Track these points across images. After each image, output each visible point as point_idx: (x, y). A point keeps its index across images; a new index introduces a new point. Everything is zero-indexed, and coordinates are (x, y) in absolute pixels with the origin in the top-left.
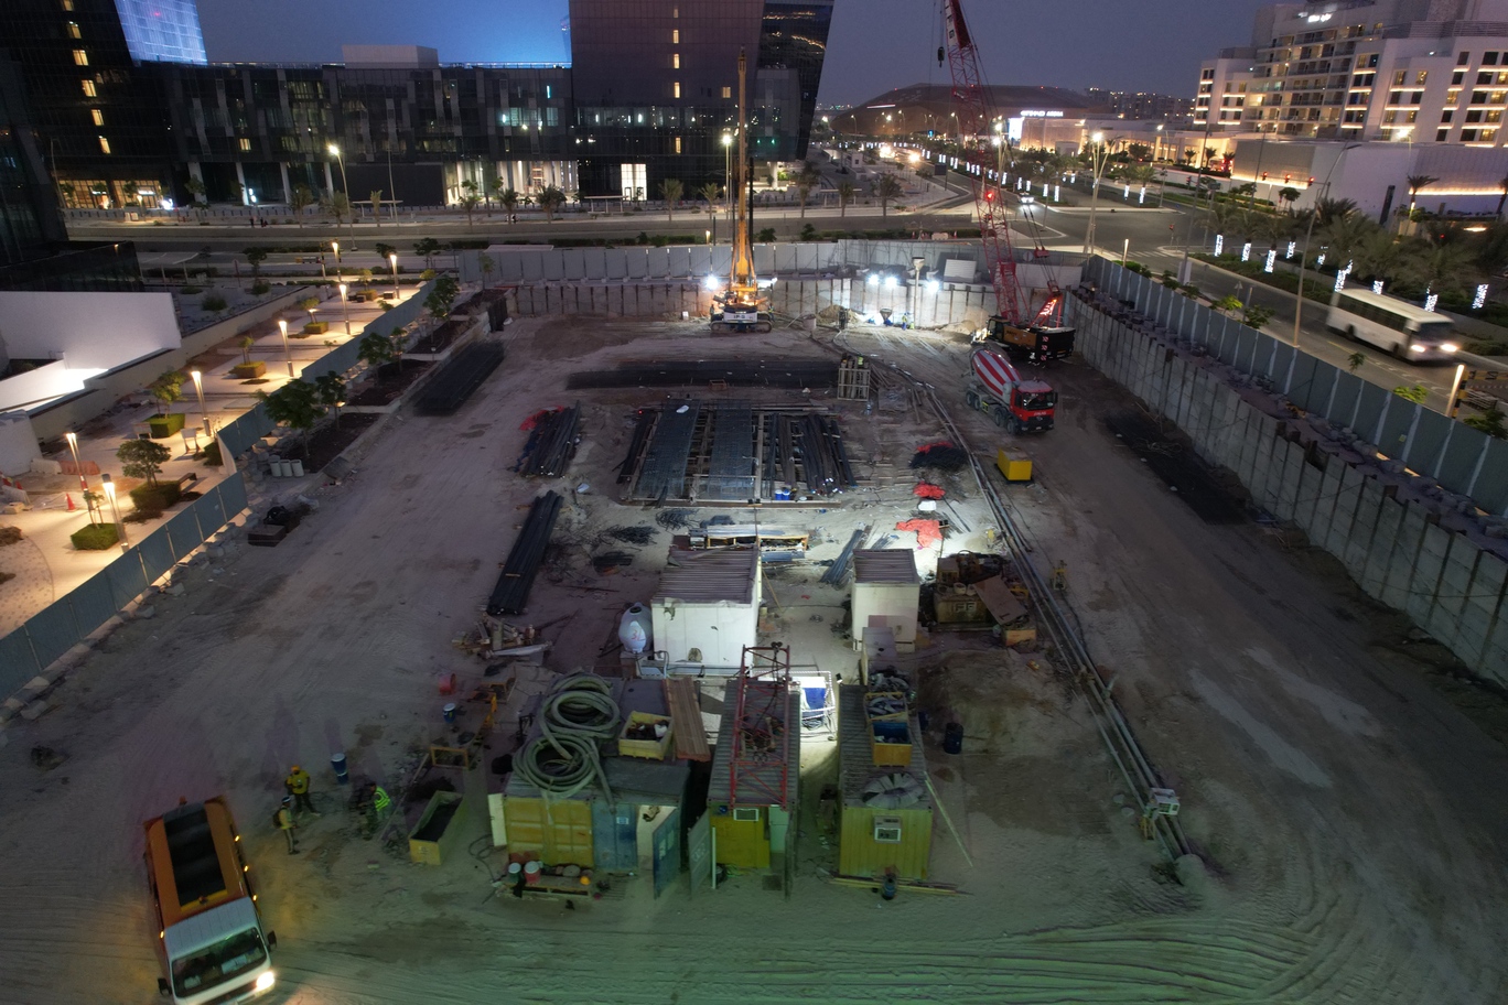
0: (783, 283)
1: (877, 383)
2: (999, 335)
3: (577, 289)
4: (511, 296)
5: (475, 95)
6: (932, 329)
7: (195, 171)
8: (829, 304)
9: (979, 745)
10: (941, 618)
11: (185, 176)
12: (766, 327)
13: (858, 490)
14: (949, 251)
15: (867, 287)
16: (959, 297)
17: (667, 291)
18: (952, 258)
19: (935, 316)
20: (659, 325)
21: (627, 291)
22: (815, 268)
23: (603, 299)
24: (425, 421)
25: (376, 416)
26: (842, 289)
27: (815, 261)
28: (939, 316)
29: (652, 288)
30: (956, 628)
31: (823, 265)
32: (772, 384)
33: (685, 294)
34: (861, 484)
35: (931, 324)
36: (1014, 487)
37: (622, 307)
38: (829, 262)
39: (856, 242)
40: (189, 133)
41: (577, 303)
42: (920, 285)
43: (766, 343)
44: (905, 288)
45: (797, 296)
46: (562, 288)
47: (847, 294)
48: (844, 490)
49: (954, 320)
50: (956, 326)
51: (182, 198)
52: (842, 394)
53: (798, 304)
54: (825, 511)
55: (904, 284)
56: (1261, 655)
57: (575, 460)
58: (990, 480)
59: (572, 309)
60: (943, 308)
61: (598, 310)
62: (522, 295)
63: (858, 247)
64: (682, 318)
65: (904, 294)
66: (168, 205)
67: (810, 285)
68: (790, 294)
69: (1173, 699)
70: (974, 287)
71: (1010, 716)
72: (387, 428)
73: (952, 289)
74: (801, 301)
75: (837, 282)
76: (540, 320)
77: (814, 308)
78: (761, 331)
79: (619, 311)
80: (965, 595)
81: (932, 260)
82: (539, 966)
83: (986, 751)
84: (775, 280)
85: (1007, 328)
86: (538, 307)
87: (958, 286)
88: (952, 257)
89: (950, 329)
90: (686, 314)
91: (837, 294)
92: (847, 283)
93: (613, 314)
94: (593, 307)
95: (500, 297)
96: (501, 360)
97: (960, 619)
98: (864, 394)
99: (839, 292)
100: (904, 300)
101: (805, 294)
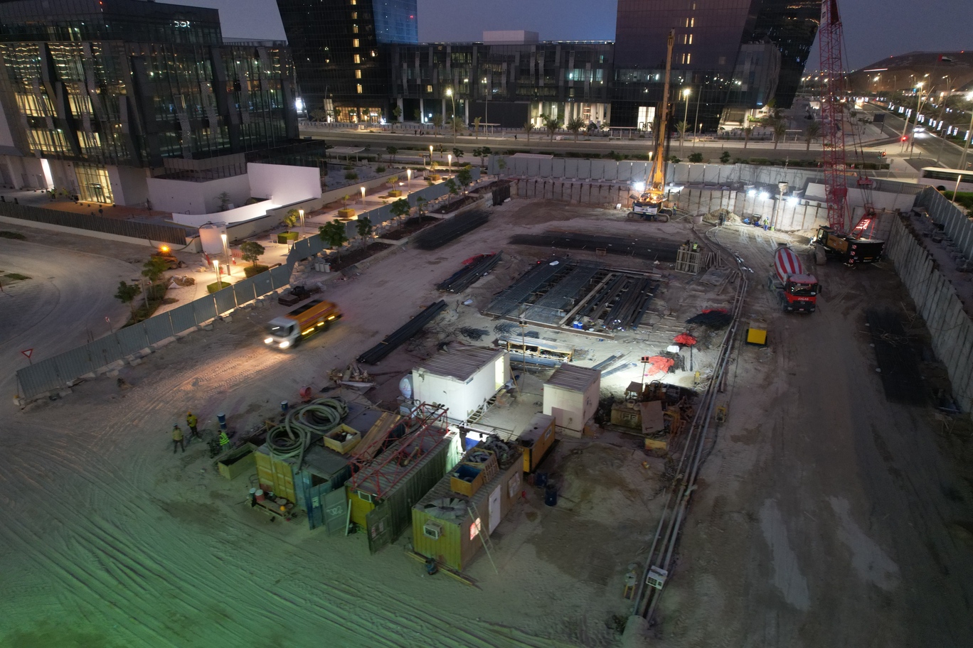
0: (688, 190)
1: (713, 263)
2: (824, 241)
3: (554, 183)
4: (514, 185)
5: (554, 61)
6: (787, 232)
7: (400, 104)
8: (719, 208)
9: (570, 505)
10: (613, 421)
11: (395, 105)
12: (664, 219)
13: (638, 330)
14: (813, 177)
15: (747, 198)
16: (811, 210)
17: (610, 189)
19: (792, 223)
20: (599, 211)
21: (584, 188)
22: (717, 182)
23: (569, 191)
24: (416, 252)
25: (390, 245)
26: (729, 198)
27: (717, 177)
28: (795, 223)
29: (600, 186)
30: (621, 430)
31: (722, 181)
32: (637, 255)
33: (621, 192)
34: (640, 327)
35: (788, 228)
36: (750, 347)
37: (580, 197)
38: (728, 178)
39: (747, 166)
40: (399, 82)
41: (553, 192)
42: (784, 200)
43: (659, 229)
44: (772, 201)
45: (697, 200)
46: (545, 183)
47: (732, 202)
48: (625, 329)
49: (805, 227)
50: (805, 232)
51: (392, 118)
52: (679, 268)
53: (697, 205)
54: (602, 340)
55: (773, 198)
57: (473, 285)
58: (734, 340)
59: (549, 196)
60: (799, 218)
61: (565, 198)
62: (522, 184)
63: (748, 169)
64: (615, 208)
65: (772, 205)
66: (383, 122)
67: (706, 193)
68: (691, 198)
69: (735, 515)
70: (824, 205)
71: (599, 491)
72: (394, 253)
73: (807, 204)
74: (699, 203)
75: (726, 193)
76: (528, 201)
77: (708, 209)
78: (661, 221)
79: (578, 199)
80: (632, 409)
81: (799, 183)
83: (571, 510)
84: (682, 188)
85: (830, 236)
86: (529, 193)
87: (812, 203)
88: (813, 181)
89: (800, 233)
90: (619, 206)
91: (725, 201)
92: (733, 194)
93: (574, 201)
94: (562, 196)
95: (507, 185)
96: (486, 222)
97: (626, 425)
98: (696, 270)
99: (727, 200)
100: (771, 209)
101: (702, 199)
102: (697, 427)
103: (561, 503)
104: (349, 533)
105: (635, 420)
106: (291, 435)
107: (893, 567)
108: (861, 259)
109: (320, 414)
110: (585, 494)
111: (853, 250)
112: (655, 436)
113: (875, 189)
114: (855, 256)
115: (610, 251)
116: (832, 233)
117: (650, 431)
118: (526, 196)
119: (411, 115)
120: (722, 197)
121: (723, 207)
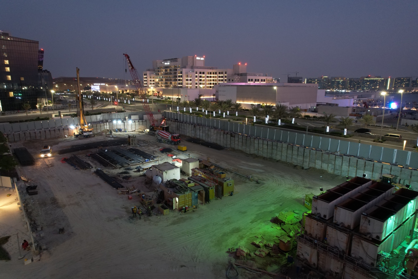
0: (92, 125)
8: (104, 129)
14: (131, 114)
15: (113, 124)
16: (137, 123)
17: (59, 130)
18: (133, 115)
20: (60, 139)
21: (47, 132)
26: (107, 125)
27: (96, 119)
28: (132, 128)
29: (54, 130)
33: (65, 131)
35: (131, 130)
37: (46, 136)
41: (30, 137)
42: (127, 122)
44: (123, 123)
46: (25, 133)
49: (137, 128)
56: (243, 162)
57: (91, 164)
58: (180, 152)
59: (29, 139)
60: (134, 126)
64: (65, 137)
67: (98, 125)
69: (239, 169)
70: (140, 121)
73: (135, 122)
74: (97, 129)
75: (105, 123)
77: (100, 130)
85: (154, 127)
86: (16, 139)
87: (136, 121)
92: (108, 124)
93: (43, 139)
94: (36, 137)
111: (165, 129)
120: (104, 125)
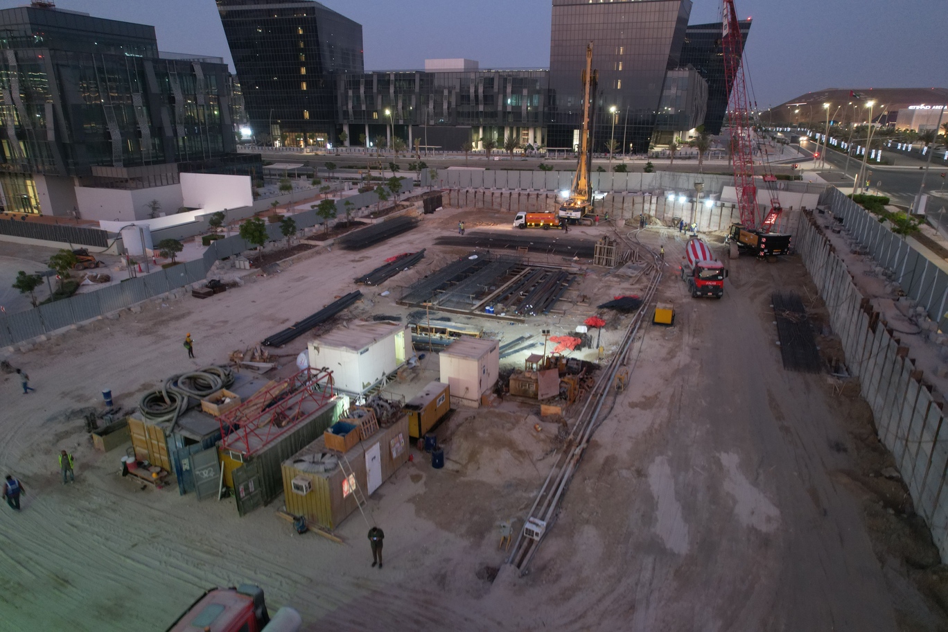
1: (630, 259)
2: (737, 237)
3: (484, 193)
4: (446, 195)
5: (493, 87)
6: (704, 233)
7: (346, 130)
10: (512, 392)
11: (341, 130)
12: (589, 223)
13: (550, 316)
14: (727, 181)
15: (667, 202)
16: (726, 211)
17: (538, 197)
19: (709, 224)
22: (639, 189)
23: (499, 200)
24: (342, 252)
25: (315, 246)
26: (651, 203)
27: (639, 185)
28: (711, 224)
30: (520, 399)
31: (645, 187)
32: (558, 252)
33: (549, 200)
34: (552, 312)
35: (707, 229)
36: (658, 327)
38: (649, 185)
39: (667, 173)
40: (345, 108)
42: (701, 202)
43: (582, 232)
44: (690, 204)
45: (620, 205)
46: (476, 192)
47: (654, 206)
48: (537, 314)
49: (720, 227)
50: (722, 232)
52: (597, 262)
53: (621, 211)
54: (513, 324)
55: (692, 201)
56: (730, 460)
57: (392, 278)
59: (480, 205)
60: (715, 219)
61: (496, 207)
62: (453, 194)
63: (668, 176)
65: (690, 208)
66: (329, 146)
68: (615, 204)
72: (318, 253)
73: (722, 206)
75: (647, 198)
76: (460, 210)
78: (585, 225)
79: (508, 207)
81: (715, 187)
82: (94, 511)
84: (606, 194)
85: (742, 231)
86: (461, 202)
87: (727, 204)
88: (728, 185)
89: (717, 233)
91: (647, 206)
92: (654, 199)
94: (492, 205)
95: (438, 194)
96: (415, 227)
97: (524, 394)
98: (613, 264)
99: (649, 205)
100: (690, 212)
101: (625, 205)
102: (595, 395)
103: (449, 465)
104: (221, 498)
105: (533, 388)
106: (167, 400)
107: (774, 512)
108: (770, 252)
109: (202, 381)
110: (473, 456)
111: (763, 243)
112: (550, 401)
113: (783, 190)
114: (765, 248)
115: (532, 249)
116: (744, 229)
117: (545, 397)
118: (458, 206)
119: (356, 141)
120: (644, 202)
121: (645, 212)
